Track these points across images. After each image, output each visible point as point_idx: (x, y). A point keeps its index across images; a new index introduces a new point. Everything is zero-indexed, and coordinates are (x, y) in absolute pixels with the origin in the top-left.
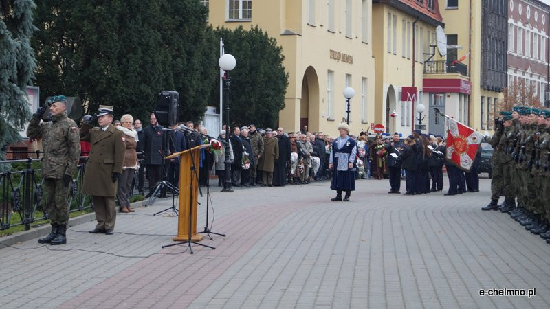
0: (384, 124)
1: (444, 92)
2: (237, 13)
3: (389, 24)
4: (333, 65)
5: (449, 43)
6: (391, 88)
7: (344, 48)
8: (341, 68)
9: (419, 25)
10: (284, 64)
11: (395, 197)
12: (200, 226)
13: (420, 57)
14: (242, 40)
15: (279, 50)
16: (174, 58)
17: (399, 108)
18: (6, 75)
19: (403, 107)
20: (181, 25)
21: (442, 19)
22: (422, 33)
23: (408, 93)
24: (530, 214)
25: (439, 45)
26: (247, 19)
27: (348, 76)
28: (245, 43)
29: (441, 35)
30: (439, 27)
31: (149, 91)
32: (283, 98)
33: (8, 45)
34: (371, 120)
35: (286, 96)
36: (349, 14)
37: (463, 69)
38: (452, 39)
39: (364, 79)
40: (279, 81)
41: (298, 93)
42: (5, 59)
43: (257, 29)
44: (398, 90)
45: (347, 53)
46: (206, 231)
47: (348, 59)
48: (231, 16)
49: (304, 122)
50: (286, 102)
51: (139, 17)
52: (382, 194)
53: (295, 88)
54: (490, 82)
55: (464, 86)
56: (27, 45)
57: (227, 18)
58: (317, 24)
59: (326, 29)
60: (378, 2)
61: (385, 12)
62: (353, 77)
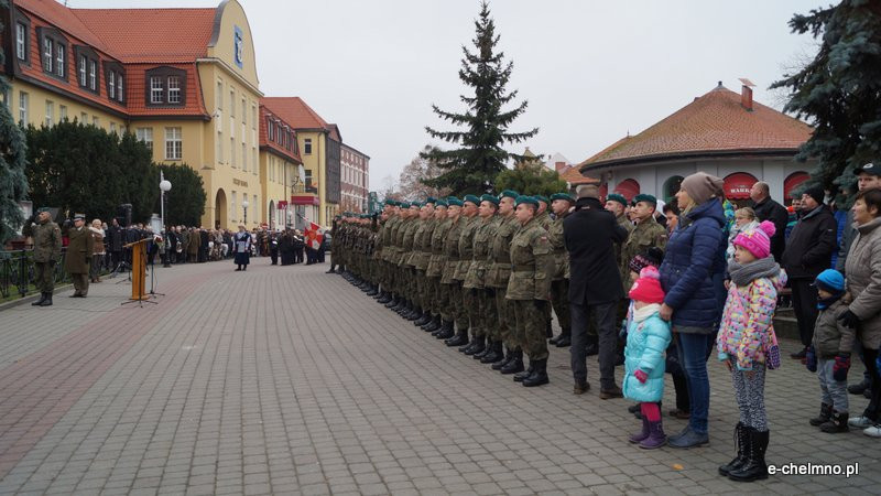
1: (304, 204)
2: (172, 155)
3: (270, 163)
4: (235, 188)
5: (306, 175)
6: (272, 202)
7: (241, 177)
8: (240, 190)
9: (288, 164)
10: (203, 187)
11: (275, 266)
12: (147, 289)
13: (289, 183)
15: (200, 178)
16: (130, 182)
17: (276, 211)
18: (5, 194)
19: (279, 213)
20: (134, 161)
21: (302, 160)
22: (290, 169)
23: (282, 204)
24: (352, 275)
25: (300, 175)
26: (179, 158)
27: (245, 194)
29: (301, 170)
30: (300, 165)
31: (112, 204)
32: (203, 209)
33: (7, 174)
34: (260, 221)
35: (205, 207)
36: (244, 156)
37: (315, 190)
38: (308, 173)
39: (255, 196)
40: (201, 197)
41: (213, 205)
42: (5, 183)
43: (185, 165)
44: (276, 203)
45: (244, 180)
46: (152, 293)
47: (245, 184)
48: (168, 157)
49: (218, 223)
50: (205, 210)
51: (104, 156)
52: (265, 265)
53: (211, 202)
54: (331, 198)
55: (315, 200)
56: (22, 173)
57: (166, 158)
58: (225, 161)
59: (230, 165)
60: (263, 149)
61: (267, 156)
62: (248, 195)
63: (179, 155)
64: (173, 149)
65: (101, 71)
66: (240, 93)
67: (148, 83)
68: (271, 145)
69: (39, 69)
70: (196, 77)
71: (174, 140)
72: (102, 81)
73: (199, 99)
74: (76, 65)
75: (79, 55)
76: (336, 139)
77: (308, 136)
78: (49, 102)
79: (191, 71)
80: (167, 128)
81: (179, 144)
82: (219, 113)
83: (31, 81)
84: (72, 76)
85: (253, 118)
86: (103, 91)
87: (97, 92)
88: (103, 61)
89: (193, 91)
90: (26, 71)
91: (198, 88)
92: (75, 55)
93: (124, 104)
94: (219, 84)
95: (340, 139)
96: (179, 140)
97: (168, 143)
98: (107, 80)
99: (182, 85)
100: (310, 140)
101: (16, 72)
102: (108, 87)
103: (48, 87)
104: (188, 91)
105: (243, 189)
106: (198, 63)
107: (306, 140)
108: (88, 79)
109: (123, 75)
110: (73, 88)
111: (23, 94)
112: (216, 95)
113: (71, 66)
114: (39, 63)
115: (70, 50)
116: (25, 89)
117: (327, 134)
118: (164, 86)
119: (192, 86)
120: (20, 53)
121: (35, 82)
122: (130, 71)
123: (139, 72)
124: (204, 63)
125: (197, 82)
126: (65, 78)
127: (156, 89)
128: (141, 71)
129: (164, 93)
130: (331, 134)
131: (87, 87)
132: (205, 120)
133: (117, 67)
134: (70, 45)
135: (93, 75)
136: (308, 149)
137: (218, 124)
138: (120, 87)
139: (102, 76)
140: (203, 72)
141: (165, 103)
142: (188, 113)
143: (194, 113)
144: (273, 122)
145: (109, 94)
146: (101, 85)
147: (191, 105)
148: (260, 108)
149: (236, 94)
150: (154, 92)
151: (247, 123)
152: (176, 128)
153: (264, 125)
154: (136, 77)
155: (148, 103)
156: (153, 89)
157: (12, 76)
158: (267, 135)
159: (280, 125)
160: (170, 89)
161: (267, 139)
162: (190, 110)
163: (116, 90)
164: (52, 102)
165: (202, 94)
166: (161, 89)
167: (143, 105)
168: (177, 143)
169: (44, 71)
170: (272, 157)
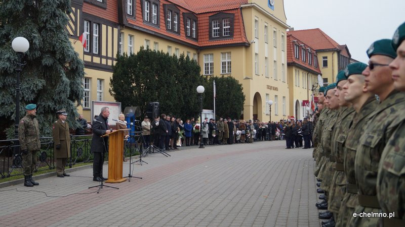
0: (295, 116)
2: (225, 70)
3: (296, 74)
4: (269, 91)
5: (324, 82)
6: (297, 101)
7: (273, 84)
8: (272, 93)
9: (310, 74)
10: (243, 91)
13: (311, 88)
14: (223, 81)
15: (241, 85)
17: (301, 108)
19: (303, 109)
20: (186, 74)
21: (320, 72)
22: (311, 78)
23: (305, 103)
25: (319, 83)
26: (229, 73)
27: (276, 96)
28: (225, 82)
29: (320, 78)
30: (319, 75)
32: (243, 106)
34: (288, 114)
35: (244, 105)
36: (276, 70)
38: (325, 80)
39: (284, 97)
40: (241, 98)
41: (252, 104)
43: (230, 77)
44: (301, 102)
45: (275, 86)
46: (130, 176)
47: (276, 89)
48: (223, 72)
49: (256, 117)
50: (244, 107)
51: (165, 71)
53: (249, 101)
57: (221, 73)
58: (260, 74)
59: (264, 76)
60: (290, 65)
61: (294, 69)
62: (278, 97)
63: (230, 71)
64: (225, 66)
65: (181, 19)
66: (272, 27)
67: (210, 25)
69: (141, 20)
70: (240, 17)
71: (227, 60)
72: (182, 25)
73: (242, 31)
74: (165, 17)
75: (167, 10)
76: (346, 55)
77: (325, 55)
79: (237, 13)
80: (222, 53)
81: (230, 63)
82: (255, 40)
83: (135, 27)
84: (162, 24)
85: (283, 44)
86: (182, 32)
87: (178, 33)
88: (183, 13)
89: (238, 27)
90: (131, 21)
91: (242, 24)
92: (164, 10)
93: (196, 39)
94: (256, 21)
95: (350, 55)
96: (229, 60)
97: (223, 63)
98: (185, 25)
99: (232, 24)
100: (326, 58)
101: (125, 23)
102: (186, 29)
103: (145, 31)
104: (235, 27)
105: (275, 93)
106: (241, 8)
107: (324, 58)
108: (173, 24)
109: (195, 21)
110: (162, 31)
111: (131, 36)
112: (254, 29)
113: (162, 17)
114: (141, 16)
115: (161, 7)
116: (132, 33)
117: (339, 52)
118: (220, 26)
119: (238, 24)
120: (129, 11)
121: (138, 28)
122: (201, 18)
123: (205, 18)
124: (245, 8)
125: (241, 20)
126: (158, 24)
127: (216, 28)
128: (206, 17)
129: (220, 31)
130: (342, 52)
131: (172, 30)
132: (246, 46)
133: (192, 16)
134: (161, 4)
135: (176, 22)
136: (325, 64)
137: (255, 48)
138: (194, 29)
139: (182, 22)
140: (245, 14)
141: (221, 37)
142: (235, 42)
143: (239, 42)
144: (298, 46)
145: (186, 34)
146: (181, 28)
147: (237, 36)
148: (287, 36)
149: (269, 28)
150: (214, 30)
151: (278, 47)
152: (228, 53)
153: (292, 48)
154: (204, 21)
155: (211, 38)
156: (213, 28)
157: (124, 25)
158: (293, 55)
159: (304, 48)
160: (224, 27)
161: (293, 57)
162: (236, 40)
163: (191, 31)
164: (148, 40)
165: (244, 29)
166: (219, 28)
167: (208, 39)
168: (228, 62)
169: (144, 21)
170: (297, 70)
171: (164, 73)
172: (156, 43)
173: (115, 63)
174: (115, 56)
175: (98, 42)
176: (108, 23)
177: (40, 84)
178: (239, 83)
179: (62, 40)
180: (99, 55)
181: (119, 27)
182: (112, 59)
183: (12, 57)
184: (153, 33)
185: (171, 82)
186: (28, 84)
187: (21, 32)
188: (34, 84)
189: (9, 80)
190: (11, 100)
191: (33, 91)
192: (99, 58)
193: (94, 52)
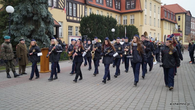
1: (177, 36)
3: (165, 25)
4: (151, 31)
7: (154, 28)
8: (153, 32)
9: (172, 24)
13: (172, 30)
20: (110, 24)
21: (177, 22)
22: (172, 26)
25: (176, 27)
27: (155, 33)
30: (176, 24)
37: (181, 32)
38: (179, 26)
39: (159, 34)
44: (167, 36)
47: (155, 30)
54: (186, 34)
55: (181, 35)
57: (130, 24)
58: (147, 24)
59: (149, 25)
60: (162, 20)
61: (164, 22)
62: (156, 34)
63: (134, 23)
64: (132, 21)
65: (113, 1)
66: (154, 3)
67: (126, 3)
68: (165, 18)
71: (133, 18)
73: (139, 5)
76: (189, 15)
77: (179, 15)
78: (98, 11)
80: (131, 15)
81: (134, 19)
82: (145, 9)
83: (92, 5)
84: (105, 3)
85: (159, 11)
87: (112, 7)
93: (120, 10)
95: (191, 15)
96: (134, 18)
97: (131, 19)
98: (115, 4)
99: (135, 3)
100: (180, 16)
103: (97, 6)
104: (137, 4)
105: (154, 32)
107: (179, 17)
108: (109, 3)
109: (120, 2)
110: (105, 6)
111: (91, 9)
112: (144, 4)
113: (105, 1)
114: (95, 0)
116: (91, 7)
117: (186, 14)
118: (130, 4)
119: (138, 2)
121: (93, 5)
123: (124, 0)
126: (103, 3)
129: (130, 5)
131: (109, 6)
132: (141, 12)
135: (111, 3)
136: (179, 19)
137: (145, 12)
138: (119, 5)
141: (130, 8)
142: (136, 10)
143: (138, 10)
144: (166, 12)
145: (116, 7)
146: (113, 5)
147: (137, 8)
148: (161, 7)
149: (152, 4)
150: (128, 5)
151: (156, 12)
152: (133, 15)
153: (163, 13)
154: (123, 2)
155: (126, 9)
156: (127, 5)
157: (87, 4)
158: (164, 15)
159: (169, 12)
160: (132, 4)
161: (164, 17)
162: (137, 9)
163: (118, 6)
164: (99, 10)
165: (140, 4)
166: (129, 4)
167: (125, 9)
168: (133, 19)
169: (96, 2)
170: (166, 22)
171: (100, 24)
172: (102, 12)
173: (81, 19)
174: (80, 17)
175: (75, 11)
176: (80, 3)
177: (32, 28)
178: (137, 28)
179: (41, 9)
180: (76, 17)
181: (85, 5)
182: (79, 18)
183: (19, 16)
184: (100, 7)
185: (103, 27)
186: (27, 28)
187: (23, 5)
188: (29, 28)
189: (19, 26)
190: (20, 35)
191: (29, 31)
192: (76, 18)
193: (74, 16)
